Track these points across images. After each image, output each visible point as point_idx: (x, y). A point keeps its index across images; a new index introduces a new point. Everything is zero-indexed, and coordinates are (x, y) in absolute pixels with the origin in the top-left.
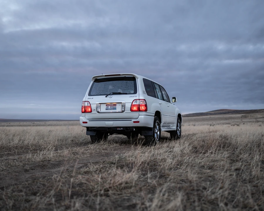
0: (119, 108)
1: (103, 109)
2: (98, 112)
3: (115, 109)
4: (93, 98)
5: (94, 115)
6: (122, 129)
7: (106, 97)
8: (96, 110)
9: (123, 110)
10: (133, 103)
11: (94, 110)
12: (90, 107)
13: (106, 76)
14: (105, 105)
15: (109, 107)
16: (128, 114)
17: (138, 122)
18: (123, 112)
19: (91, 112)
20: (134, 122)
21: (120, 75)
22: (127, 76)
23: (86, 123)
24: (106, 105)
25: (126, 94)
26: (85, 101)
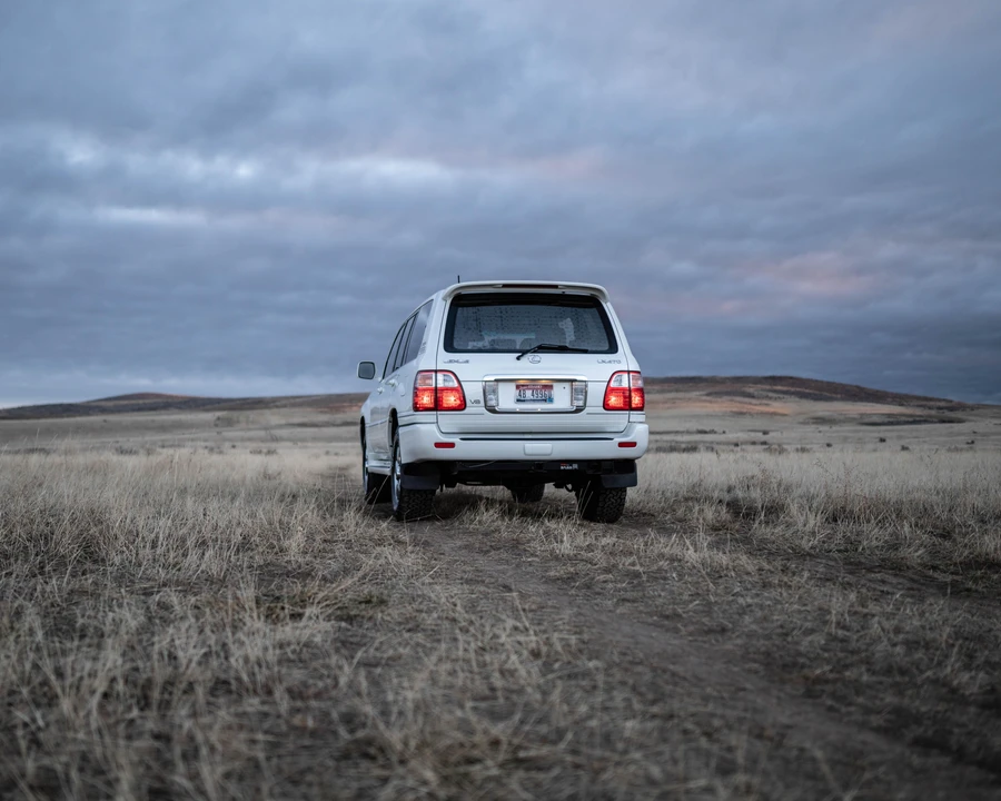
0: (562, 398)
1: (507, 398)
2: (493, 411)
3: (551, 400)
4: (467, 362)
5: (475, 416)
6: (575, 466)
7: (518, 358)
8: (482, 403)
9: (581, 403)
10: (613, 385)
11: (477, 402)
12: (460, 390)
13: (505, 286)
14: (513, 386)
15: (529, 394)
16: (594, 416)
17: (633, 444)
18: (579, 410)
19: (462, 406)
20: (621, 445)
21: (556, 287)
22: (568, 292)
23: (452, 445)
24: (518, 387)
25: (585, 352)
26: (436, 371)
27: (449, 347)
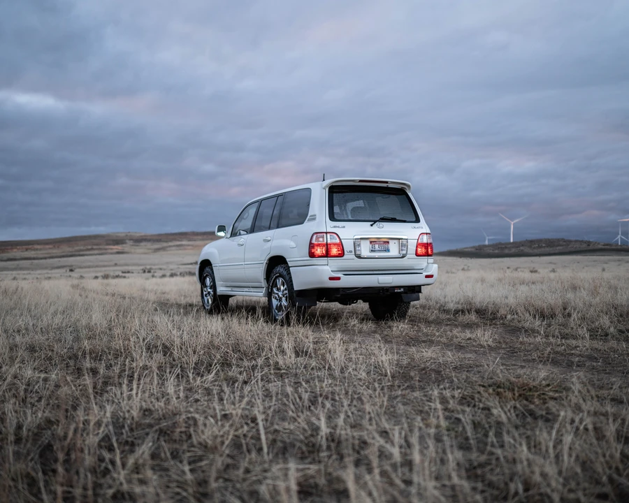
0: (394, 249)
1: (365, 250)
2: (359, 257)
3: (388, 250)
4: (344, 227)
5: (349, 261)
6: (402, 290)
7: (372, 225)
8: (353, 253)
9: (404, 252)
10: (420, 241)
11: (350, 252)
12: (340, 246)
13: (361, 181)
14: (368, 242)
15: (377, 246)
16: (411, 261)
17: (431, 276)
18: (403, 257)
19: (341, 255)
20: (427, 277)
21: (387, 182)
23: (338, 279)
24: (371, 242)
25: (405, 221)
26: (326, 233)
27: (332, 217)
